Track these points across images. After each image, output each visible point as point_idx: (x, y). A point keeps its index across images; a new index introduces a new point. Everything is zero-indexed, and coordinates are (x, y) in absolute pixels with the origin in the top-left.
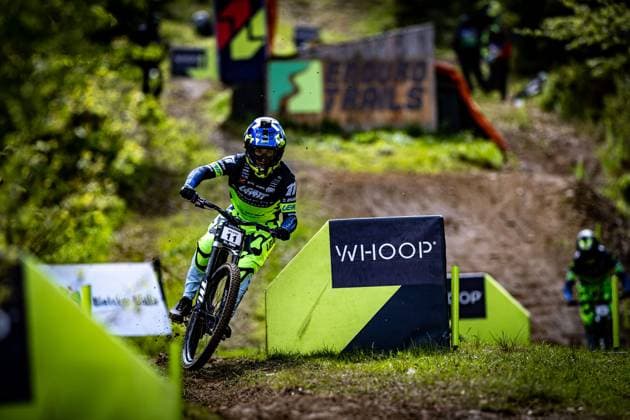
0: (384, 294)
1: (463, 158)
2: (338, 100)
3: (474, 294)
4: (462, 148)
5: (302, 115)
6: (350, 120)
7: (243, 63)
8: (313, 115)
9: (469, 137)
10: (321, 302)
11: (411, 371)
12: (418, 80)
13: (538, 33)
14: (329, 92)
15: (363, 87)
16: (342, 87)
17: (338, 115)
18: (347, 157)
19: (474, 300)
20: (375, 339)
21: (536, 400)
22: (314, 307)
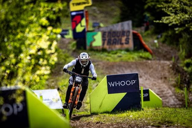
0: (122, 95)
1: (141, 57)
2: (106, 42)
3: (146, 94)
4: (141, 54)
5: (96, 47)
6: (109, 48)
7: (79, 33)
8: (99, 47)
9: (143, 51)
10: (105, 98)
11: (131, 116)
12: (128, 36)
13: (161, 22)
14: (104, 40)
15: (113, 39)
16: (107, 39)
17: (106, 46)
18: (109, 58)
19: (146, 96)
20: (121, 107)
21: (166, 123)
22: (103, 99)
